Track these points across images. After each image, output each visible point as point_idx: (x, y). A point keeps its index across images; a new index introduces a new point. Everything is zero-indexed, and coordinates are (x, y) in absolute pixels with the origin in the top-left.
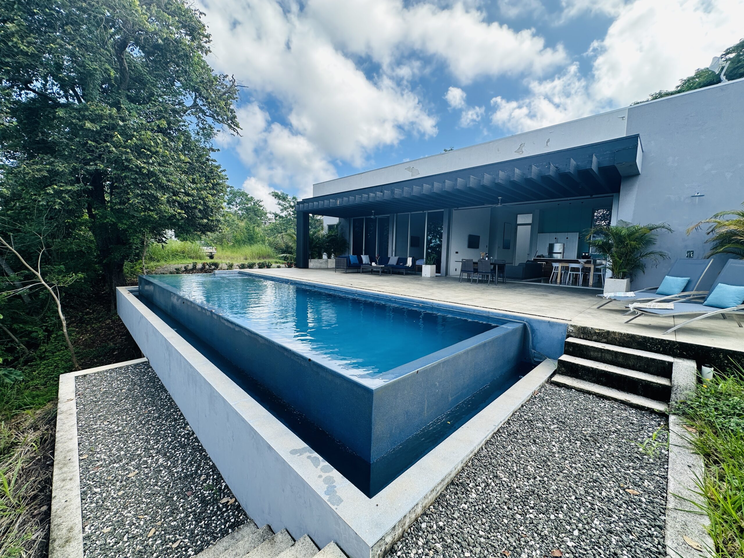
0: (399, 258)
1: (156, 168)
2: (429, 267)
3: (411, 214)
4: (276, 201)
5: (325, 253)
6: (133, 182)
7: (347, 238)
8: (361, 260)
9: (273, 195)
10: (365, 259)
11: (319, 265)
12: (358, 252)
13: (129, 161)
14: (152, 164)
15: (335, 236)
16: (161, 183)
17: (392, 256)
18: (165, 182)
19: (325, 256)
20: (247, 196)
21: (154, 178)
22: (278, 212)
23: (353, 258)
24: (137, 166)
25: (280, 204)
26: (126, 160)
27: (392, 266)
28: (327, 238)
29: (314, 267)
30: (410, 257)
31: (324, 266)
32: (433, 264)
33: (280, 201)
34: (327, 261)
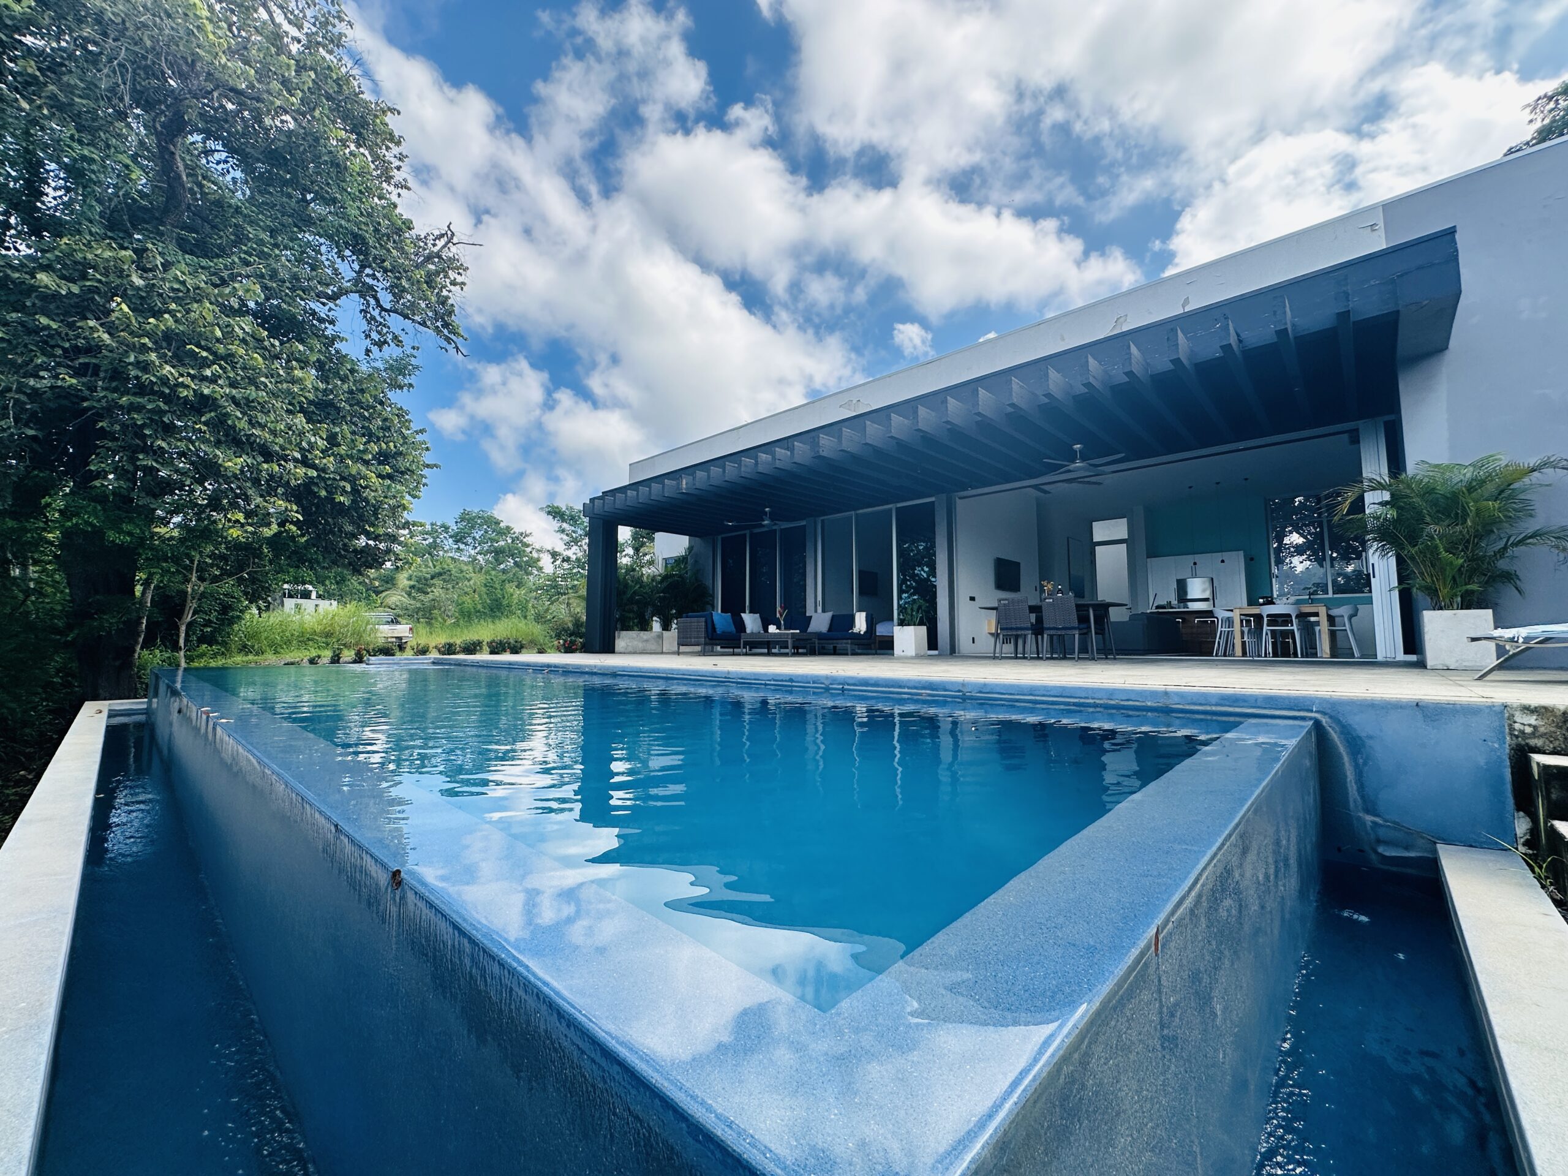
0: (833, 617)
1: (221, 390)
2: (910, 630)
3: (857, 515)
4: (555, 524)
5: (655, 618)
6: (151, 420)
7: (709, 583)
8: (741, 626)
9: (549, 513)
10: (752, 622)
11: (640, 645)
12: (734, 607)
13: (145, 367)
14: (213, 380)
15: (680, 576)
16: (234, 427)
17: (816, 611)
18: (243, 424)
19: (656, 626)
20: (498, 523)
21: (213, 414)
22: (560, 547)
23: (720, 618)
24: (164, 380)
25: (563, 531)
26: (137, 364)
27: (820, 636)
28: (661, 582)
29: (630, 649)
30: (860, 610)
31: (652, 646)
32: (921, 624)
33: (565, 525)
34: (660, 637)
